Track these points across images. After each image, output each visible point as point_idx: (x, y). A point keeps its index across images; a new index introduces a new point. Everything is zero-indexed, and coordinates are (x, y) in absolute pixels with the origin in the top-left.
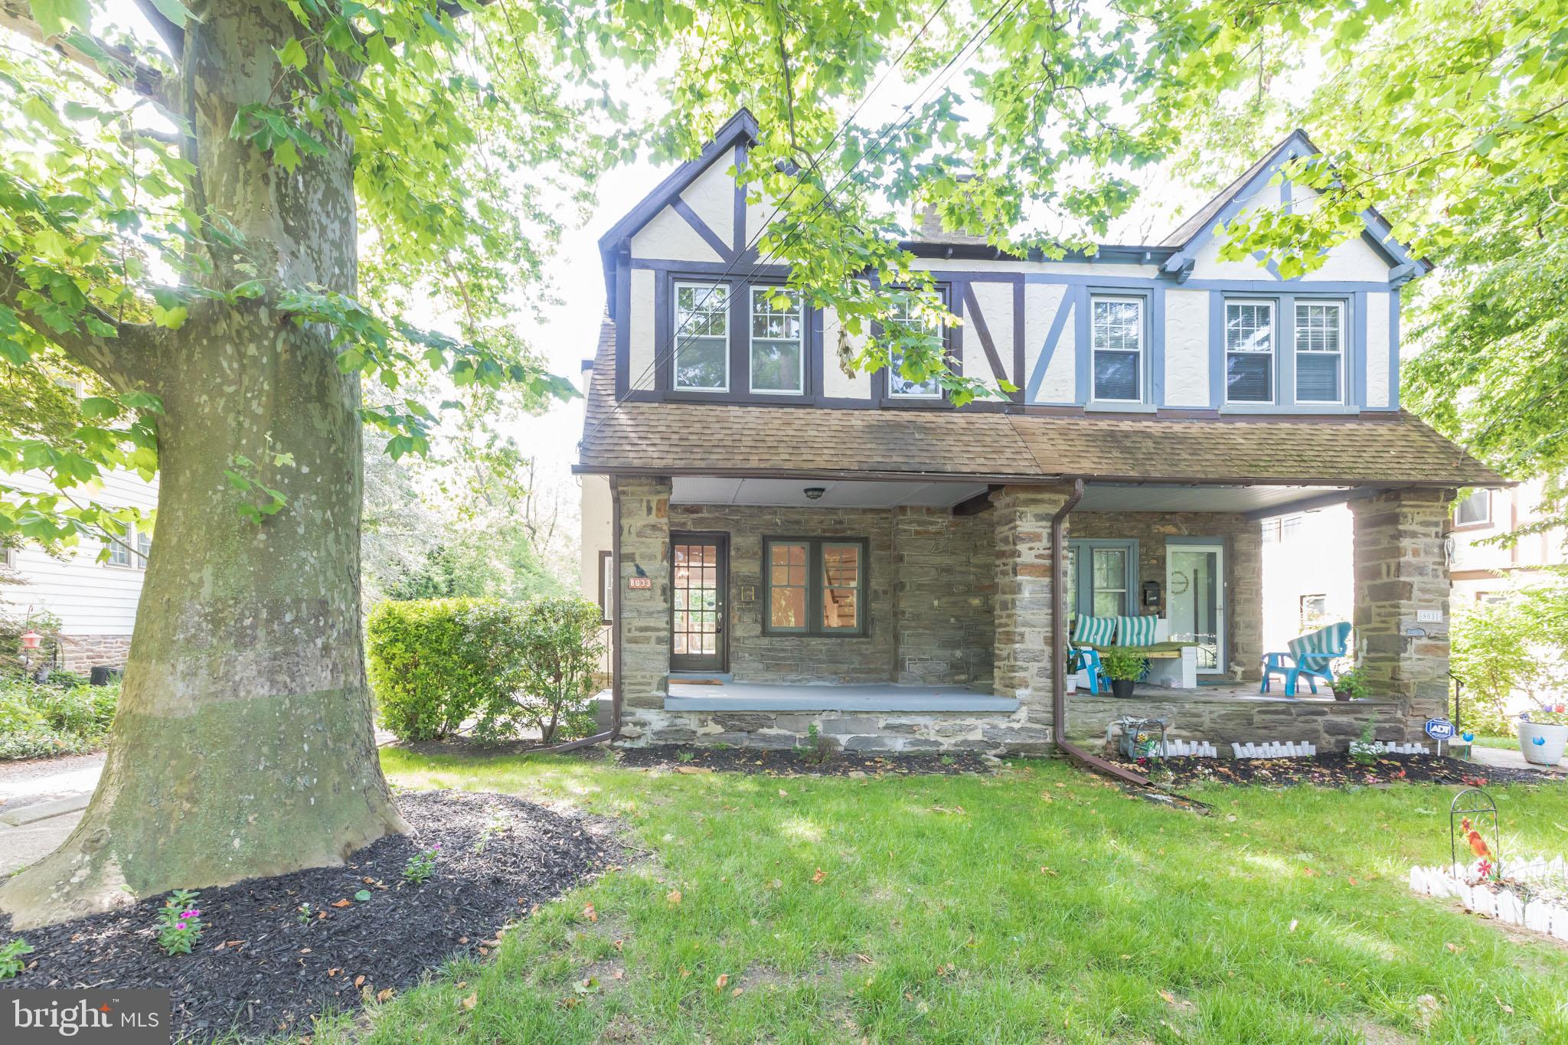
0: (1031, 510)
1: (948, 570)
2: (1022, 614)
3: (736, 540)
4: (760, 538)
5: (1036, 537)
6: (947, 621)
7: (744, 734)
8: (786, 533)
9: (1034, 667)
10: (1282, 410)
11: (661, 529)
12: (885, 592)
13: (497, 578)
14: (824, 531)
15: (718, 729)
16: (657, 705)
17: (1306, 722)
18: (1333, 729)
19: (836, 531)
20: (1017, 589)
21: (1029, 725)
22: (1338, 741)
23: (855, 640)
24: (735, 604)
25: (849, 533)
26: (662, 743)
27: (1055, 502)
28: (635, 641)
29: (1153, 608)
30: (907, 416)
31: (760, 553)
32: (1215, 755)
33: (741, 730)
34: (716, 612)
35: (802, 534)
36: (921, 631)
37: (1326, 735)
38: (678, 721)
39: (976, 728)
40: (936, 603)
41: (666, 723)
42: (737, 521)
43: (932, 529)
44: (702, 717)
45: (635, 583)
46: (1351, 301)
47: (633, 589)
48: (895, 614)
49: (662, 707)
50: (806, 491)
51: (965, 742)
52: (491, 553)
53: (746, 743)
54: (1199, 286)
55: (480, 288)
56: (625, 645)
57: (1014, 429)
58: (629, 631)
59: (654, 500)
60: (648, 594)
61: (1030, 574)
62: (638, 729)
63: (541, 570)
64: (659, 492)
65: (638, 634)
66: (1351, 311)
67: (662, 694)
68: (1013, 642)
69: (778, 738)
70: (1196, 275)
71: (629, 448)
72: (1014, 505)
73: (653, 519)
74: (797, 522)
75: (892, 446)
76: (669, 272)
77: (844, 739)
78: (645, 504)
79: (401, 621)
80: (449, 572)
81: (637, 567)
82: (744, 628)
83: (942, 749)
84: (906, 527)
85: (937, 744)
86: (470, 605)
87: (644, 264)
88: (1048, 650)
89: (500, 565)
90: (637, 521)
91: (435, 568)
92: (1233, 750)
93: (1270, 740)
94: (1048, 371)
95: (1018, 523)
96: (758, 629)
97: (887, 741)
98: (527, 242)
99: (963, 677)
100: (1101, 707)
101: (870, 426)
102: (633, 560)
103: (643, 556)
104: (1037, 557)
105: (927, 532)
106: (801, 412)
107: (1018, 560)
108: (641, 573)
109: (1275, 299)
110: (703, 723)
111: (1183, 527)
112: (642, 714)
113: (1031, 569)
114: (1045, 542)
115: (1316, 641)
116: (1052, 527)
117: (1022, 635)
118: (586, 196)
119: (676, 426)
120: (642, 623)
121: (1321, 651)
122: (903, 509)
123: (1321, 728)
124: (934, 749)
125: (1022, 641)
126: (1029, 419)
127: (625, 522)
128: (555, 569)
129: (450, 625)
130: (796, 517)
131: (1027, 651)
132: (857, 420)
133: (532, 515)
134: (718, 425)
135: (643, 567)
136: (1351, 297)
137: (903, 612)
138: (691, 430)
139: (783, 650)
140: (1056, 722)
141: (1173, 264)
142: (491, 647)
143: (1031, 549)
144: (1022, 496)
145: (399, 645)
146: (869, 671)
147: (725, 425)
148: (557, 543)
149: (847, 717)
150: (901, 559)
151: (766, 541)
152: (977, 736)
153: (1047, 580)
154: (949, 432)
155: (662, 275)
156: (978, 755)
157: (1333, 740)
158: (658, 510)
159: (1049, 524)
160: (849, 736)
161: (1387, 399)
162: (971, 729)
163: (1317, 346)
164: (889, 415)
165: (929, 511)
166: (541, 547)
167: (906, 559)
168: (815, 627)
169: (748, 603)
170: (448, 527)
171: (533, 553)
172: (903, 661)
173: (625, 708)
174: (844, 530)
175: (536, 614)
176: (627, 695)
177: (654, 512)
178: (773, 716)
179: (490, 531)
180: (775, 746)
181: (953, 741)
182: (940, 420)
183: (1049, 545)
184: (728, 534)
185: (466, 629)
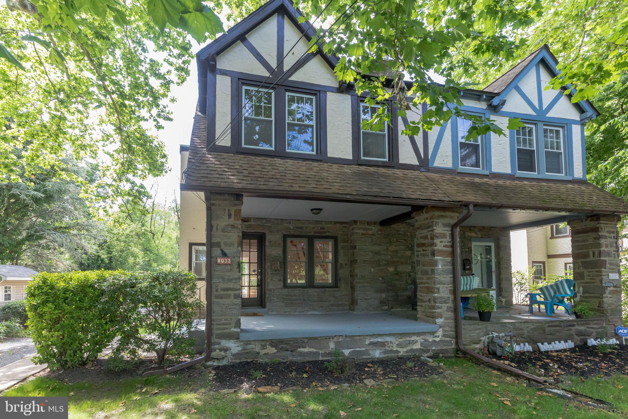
0: (441, 221)
1: (378, 253)
2: (439, 277)
3: (268, 237)
4: (282, 235)
5: (444, 236)
6: (378, 279)
7: (289, 353)
8: (296, 234)
9: (445, 306)
10: (541, 176)
11: (237, 228)
12: (346, 264)
13: (135, 256)
14: (315, 232)
15: (274, 350)
16: (235, 337)
17: (568, 330)
18: (579, 333)
19: (321, 233)
20: (435, 263)
21: (444, 339)
22: (581, 339)
23: (331, 289)
24: (269, 271)
25: (328, 234)
26: (238, 361)
27: (452, 217)
28: (220, 297)
29: (467, 272)
30: (372, 169)
31: (282, 244)
32: (531, 350)
33: (287, 350)
34: (257, 275)
35: (304, 234)
36: (365, 284)
37: (576, 337)
38: (249, 347)
39: (417, 341)
40: (372, 270)
41: (240, 349)
42: (270, 227)
43: (370, 232)
44: (263, 343)
45: (220, 261)
46: (566, 127)
47: (219, 265)
48: (352, 276)
49: (238, 338)
50: (312, 210)
51: (412, 350)
52: (132, 244)
53: (290, 358)
54: (505, 114)
55: (125, 106)
56: (214, 300)
57: (428, 178)
58: (217, 291)
59: (233, 210)
60: (229, 267)
61: (441, 256)
62: (222, 353)
63: (157, 252)
64: (236, 205)
65: (222, 293)
66: (566, 132)
67: (238, 330)
68: (434, 293)
69: (309, 353)
70: (505, 109)
71: (217, 176)
72: (431, 218)
73: (232, 221)
74: (302, 228)
75: (370, 183)
76: (239, 79)
77: (347, 352)
78: (227, 212)
79: (52, 287)
80: (109, 252)
81: (222, 251)
82: (274, 283)
83: (400, 354)
84: (357, 231)
85: (398, 352)
86: (107, 276)
87: (224, 73)
88: (451, 297)
89: (137, 250)
90: (222, 222)
91: (102, 251)
92: (538, 346)
93: (554, 340)
94: (440, 151)
95: (435, 228)
96: (282, 284)
97: (371, 352)
98: (152, 88)
99: (386, 308)
100: (478, 327)
101: (355, 173)
102: (220, 246)
103: (226, 244)
104: (444, 246)
105: (367, 234)
106: (316, 164)
107: (436, 248)
108: (224, 255)
109: (535, 124)
110: (264, 347)
111: (479, 233)
112: (225, 343)
113: (442, 253)
114: (448, 239)
115: (555, 288)
116: (452, 230)
117: (438, 289)
118: (182, 69)
119: (245, 166)
120: (225, 286)
121: (560, 293)
122: (355, 222)
123: (574, 333)
124: (396, 355)
125: (438, 293)
126: (432, 174)
127: (214, 223)
128: (164, 252)
129: (91, 290)
130: (300, 225)
131: (441, 298)
132: (347, 169)
133: (153, 228)
134: (270, 168)
135: (226, 251)
136: (565, 126)
137: (357, 275)
138: (255, 169)
139: (294, 295)
140: (457, 336)
141: (495, 101)
142: (122, 304)
143: (441, 242)
144: (437, 213)
145: (50, 305)
146: (339, 305)
147: (275, 167)
148: (165, 240)
149: (348, 339)
150: (355, 247)
151: (285, 237)
152: (417, 346)
153: (449, 259)
154: (397, 178)
155: (235, 80)
156: (419, 357)
157: (579, 338)
158: (235, 215)
159: (450, 229)
160: (350, 350)
161: (582, 174)
162: (415, 342)
163: (552, 148)
164: (363, 168)
165: (368, 223)
166: (157, 242)
167: (357, 247)
168: (311, 283)
169: (276, 270)
170: (110, 231)
171: (153, 244)
172: (357, 300)
173: (214, 340)
174: (325, 232)
175: (154, 281)
176: (215, 332)
177: (233, 217)
178: (306, 341)
179: (131, 234)
180: (308, 359)
181: (405, 350)
182: (390, 172)
183: (450, 240)
184: (264, 234)
185: (103, 293)
